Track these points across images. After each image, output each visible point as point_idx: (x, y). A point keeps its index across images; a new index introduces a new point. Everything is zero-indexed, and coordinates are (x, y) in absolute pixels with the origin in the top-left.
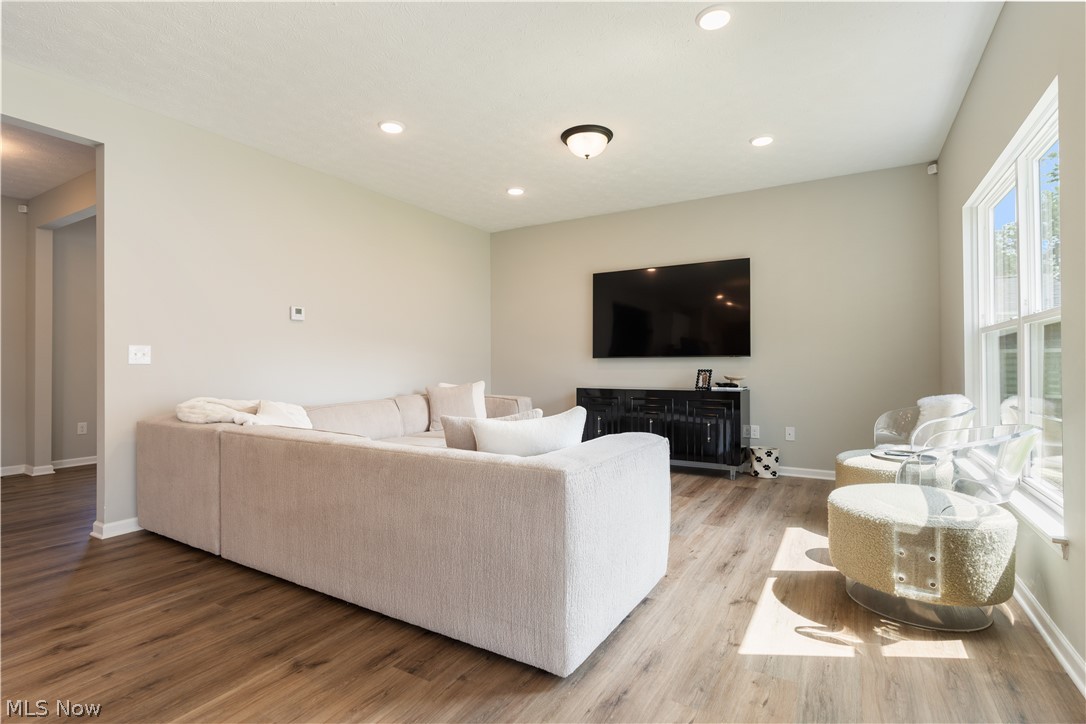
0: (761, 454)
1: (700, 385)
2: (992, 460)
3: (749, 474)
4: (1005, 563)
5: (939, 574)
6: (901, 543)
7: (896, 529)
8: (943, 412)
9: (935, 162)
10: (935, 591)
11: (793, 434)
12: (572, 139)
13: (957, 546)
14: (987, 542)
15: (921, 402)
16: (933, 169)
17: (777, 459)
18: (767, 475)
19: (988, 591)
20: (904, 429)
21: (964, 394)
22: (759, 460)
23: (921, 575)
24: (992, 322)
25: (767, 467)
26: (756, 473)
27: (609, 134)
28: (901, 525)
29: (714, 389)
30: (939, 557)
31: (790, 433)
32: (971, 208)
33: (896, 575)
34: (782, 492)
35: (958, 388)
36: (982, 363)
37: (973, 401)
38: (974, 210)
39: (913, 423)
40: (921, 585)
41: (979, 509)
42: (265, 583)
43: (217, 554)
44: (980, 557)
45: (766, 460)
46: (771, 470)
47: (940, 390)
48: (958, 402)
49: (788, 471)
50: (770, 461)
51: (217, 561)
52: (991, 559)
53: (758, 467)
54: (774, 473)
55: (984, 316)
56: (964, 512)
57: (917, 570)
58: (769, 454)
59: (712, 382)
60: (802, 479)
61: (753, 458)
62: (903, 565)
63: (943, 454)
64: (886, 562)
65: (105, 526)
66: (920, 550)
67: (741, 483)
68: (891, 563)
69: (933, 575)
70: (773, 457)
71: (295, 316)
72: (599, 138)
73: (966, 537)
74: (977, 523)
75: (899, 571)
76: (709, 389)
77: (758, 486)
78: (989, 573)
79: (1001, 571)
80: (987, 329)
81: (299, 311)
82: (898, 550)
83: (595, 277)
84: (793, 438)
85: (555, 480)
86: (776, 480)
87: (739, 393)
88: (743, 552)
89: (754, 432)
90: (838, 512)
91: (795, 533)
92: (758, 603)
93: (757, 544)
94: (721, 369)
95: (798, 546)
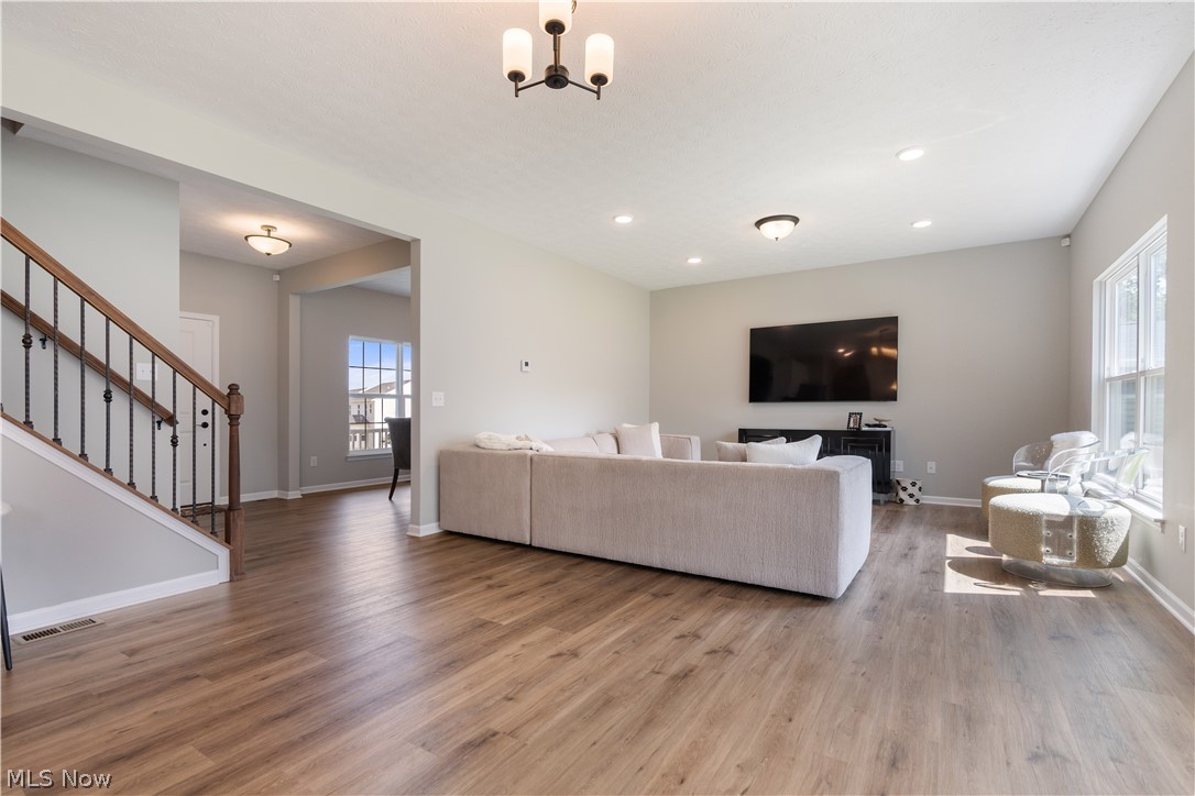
0: (906, 483)
1: (851, 425)
2: (1111, 479)
3: (895, 502)
4: (1122, 540)
5: (1075, 547)
6: (1048, 528)
7: (1045, 518)
8: (1074, 444)
9: (1068, 236)
10: (1071, 558)
11: (934, 467)
12: (764, 226)
13: (1088, 527)
14: (1109, 525)
15: (1053, 438)
16: (1066, 242)
17: (920, 489)
18: (912, 502)
19: (1109, 558)
20: (1039, 460)
21: (1090, 430)
22: (905, 489)
23: (1061, 548)
24: (1116, 373)
25: (911, 496)
26: (902, 501)
27: (795, 220)
28: (1048, 515)
29: (865, 429)
30: (1075, 536)
31: (932, 467)
32: (1101, 282)
33: (1043, 549)
34: (928, 514)
35: (1086, 427)
36: (1106, 406)
37: (1098, 435)
38: (1103, 284)
39: (1047, 456)
40: (1061, 554)
41: (1105, 506)
42: (577, 560)
43: (528, 543)
44: (1103, 534)
45: (911, 490)
46: (915, 498)
47: (1068, 429)
48: (1086, 437)
49: (927, 500)
50: (914, 490)
51: (530, 548)
52: (1112, 537)
53: (903, 495)
54: (917, 501)
55: (1109, 369)
56: (1094, 506)
57: (1059, 545)
58: (914, 484)
59: (864, 421)
60: (943, 506)
61: (899, 488)
62: (1049, 542)
63: (1074, 474)
64: (1038, 540)
65: (421, 527)
66: (1061, 531)
67: (891, 507)
68: (1040, 541)
69: (1071, 548)
70: (917, 487)
71: (525, 368)
72: (789, 224)
73: (1095, 522)
74: (1103, 513)
75: (1047, 545)
76: (859, 429)
77: (906, 509)
78: (1110, 546)
79: (1119, 545)
80: (1110, 379)
81: (527, 364)
82: (1045, 532)
83: (752, 330)
84: (934, 472)
85: (832, 477)
86: (919, 506)
87: (889, 432)
88: (915, 548)
89: (898, 467)
90: (999, 510)
91: (951, 538)
92: (941, 574)
93: (924, 544)
94: (871, 412)
95: (958, 545)
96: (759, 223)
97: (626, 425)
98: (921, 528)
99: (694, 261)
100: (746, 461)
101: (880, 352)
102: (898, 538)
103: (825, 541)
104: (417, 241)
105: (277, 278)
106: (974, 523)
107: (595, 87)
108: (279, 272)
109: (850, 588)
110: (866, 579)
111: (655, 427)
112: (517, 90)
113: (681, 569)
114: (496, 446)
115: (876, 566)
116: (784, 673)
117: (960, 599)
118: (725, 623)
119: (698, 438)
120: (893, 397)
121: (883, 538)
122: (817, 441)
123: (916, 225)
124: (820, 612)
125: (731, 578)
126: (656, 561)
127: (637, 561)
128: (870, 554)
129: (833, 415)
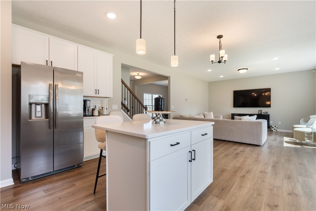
0: (273, 126)
1: (259, 113)
3: (271, 131)
7: (306, 132)
10: (312, 141)
15: (310, 116)
16: (314, 71)
17: (277, 128)
18: (275, 131)
20: (306, 121)
22: (273, 128)
25: (275, 129)
26: (272, 130)
29: (263, 114)
30: (313, 136)
31: (280, 123)
34: (279, 133)
40: (310, 140)
45: (274, 128)
49: (279, 130)
50: (275, 128)
53: (272, 129)
57: (309, 138)
58: (275, 127)
59: (262, 112)
61: (271, 127)
64: (304, 137)
66: (310, 135)
67: (269, 132)
69: (312, 138)
70: (276, 127)
75: (306, 138)
76: (261, 114)
77: (273, 132)
82: (306, 135)
83: (234, 91)
84: (280, 124)
85: (261, 123)
86: (277, 132)
87: (269, 115)
88: (277, 139)
89: (271, 123)
90: (296, 131)
91: (285, 138)
92: (283, 143)
93: (279, 139)
94: (264, 110)
95: (286, 139)
96: (239, 70)
97: (206, 112)
98: (278, 136)
99: (222, 76)
100: (241, 120)
101: (265, 94)
102: (273, 137)
103: (259, 135)
104: (170, 77)
105: (132, 82)
106: (291, 135)
107: (224, 62)
108: (133, 81)
109: (263, 144)
110: (266, 144)
111: (212, 113)
112: (212, 63)
113: (228, 140)
114: (186, 117)
115: (268, 142)
116: (255, 154)
117: (287, 147)
118: (241, 148)
119: (222, 115)
120: (269, 106)
121: (269, 137)
122: (256, 116)
123: (275, 69)
124: (258, 148)
125: (239, 142)
126: (223, 139)
127: (219, 139)
128: (267, 140)
129: (255, 110)
